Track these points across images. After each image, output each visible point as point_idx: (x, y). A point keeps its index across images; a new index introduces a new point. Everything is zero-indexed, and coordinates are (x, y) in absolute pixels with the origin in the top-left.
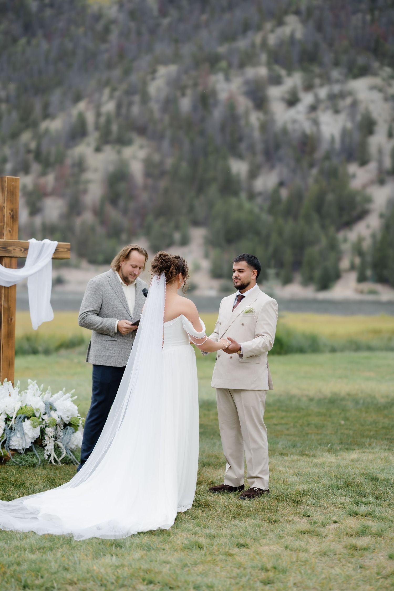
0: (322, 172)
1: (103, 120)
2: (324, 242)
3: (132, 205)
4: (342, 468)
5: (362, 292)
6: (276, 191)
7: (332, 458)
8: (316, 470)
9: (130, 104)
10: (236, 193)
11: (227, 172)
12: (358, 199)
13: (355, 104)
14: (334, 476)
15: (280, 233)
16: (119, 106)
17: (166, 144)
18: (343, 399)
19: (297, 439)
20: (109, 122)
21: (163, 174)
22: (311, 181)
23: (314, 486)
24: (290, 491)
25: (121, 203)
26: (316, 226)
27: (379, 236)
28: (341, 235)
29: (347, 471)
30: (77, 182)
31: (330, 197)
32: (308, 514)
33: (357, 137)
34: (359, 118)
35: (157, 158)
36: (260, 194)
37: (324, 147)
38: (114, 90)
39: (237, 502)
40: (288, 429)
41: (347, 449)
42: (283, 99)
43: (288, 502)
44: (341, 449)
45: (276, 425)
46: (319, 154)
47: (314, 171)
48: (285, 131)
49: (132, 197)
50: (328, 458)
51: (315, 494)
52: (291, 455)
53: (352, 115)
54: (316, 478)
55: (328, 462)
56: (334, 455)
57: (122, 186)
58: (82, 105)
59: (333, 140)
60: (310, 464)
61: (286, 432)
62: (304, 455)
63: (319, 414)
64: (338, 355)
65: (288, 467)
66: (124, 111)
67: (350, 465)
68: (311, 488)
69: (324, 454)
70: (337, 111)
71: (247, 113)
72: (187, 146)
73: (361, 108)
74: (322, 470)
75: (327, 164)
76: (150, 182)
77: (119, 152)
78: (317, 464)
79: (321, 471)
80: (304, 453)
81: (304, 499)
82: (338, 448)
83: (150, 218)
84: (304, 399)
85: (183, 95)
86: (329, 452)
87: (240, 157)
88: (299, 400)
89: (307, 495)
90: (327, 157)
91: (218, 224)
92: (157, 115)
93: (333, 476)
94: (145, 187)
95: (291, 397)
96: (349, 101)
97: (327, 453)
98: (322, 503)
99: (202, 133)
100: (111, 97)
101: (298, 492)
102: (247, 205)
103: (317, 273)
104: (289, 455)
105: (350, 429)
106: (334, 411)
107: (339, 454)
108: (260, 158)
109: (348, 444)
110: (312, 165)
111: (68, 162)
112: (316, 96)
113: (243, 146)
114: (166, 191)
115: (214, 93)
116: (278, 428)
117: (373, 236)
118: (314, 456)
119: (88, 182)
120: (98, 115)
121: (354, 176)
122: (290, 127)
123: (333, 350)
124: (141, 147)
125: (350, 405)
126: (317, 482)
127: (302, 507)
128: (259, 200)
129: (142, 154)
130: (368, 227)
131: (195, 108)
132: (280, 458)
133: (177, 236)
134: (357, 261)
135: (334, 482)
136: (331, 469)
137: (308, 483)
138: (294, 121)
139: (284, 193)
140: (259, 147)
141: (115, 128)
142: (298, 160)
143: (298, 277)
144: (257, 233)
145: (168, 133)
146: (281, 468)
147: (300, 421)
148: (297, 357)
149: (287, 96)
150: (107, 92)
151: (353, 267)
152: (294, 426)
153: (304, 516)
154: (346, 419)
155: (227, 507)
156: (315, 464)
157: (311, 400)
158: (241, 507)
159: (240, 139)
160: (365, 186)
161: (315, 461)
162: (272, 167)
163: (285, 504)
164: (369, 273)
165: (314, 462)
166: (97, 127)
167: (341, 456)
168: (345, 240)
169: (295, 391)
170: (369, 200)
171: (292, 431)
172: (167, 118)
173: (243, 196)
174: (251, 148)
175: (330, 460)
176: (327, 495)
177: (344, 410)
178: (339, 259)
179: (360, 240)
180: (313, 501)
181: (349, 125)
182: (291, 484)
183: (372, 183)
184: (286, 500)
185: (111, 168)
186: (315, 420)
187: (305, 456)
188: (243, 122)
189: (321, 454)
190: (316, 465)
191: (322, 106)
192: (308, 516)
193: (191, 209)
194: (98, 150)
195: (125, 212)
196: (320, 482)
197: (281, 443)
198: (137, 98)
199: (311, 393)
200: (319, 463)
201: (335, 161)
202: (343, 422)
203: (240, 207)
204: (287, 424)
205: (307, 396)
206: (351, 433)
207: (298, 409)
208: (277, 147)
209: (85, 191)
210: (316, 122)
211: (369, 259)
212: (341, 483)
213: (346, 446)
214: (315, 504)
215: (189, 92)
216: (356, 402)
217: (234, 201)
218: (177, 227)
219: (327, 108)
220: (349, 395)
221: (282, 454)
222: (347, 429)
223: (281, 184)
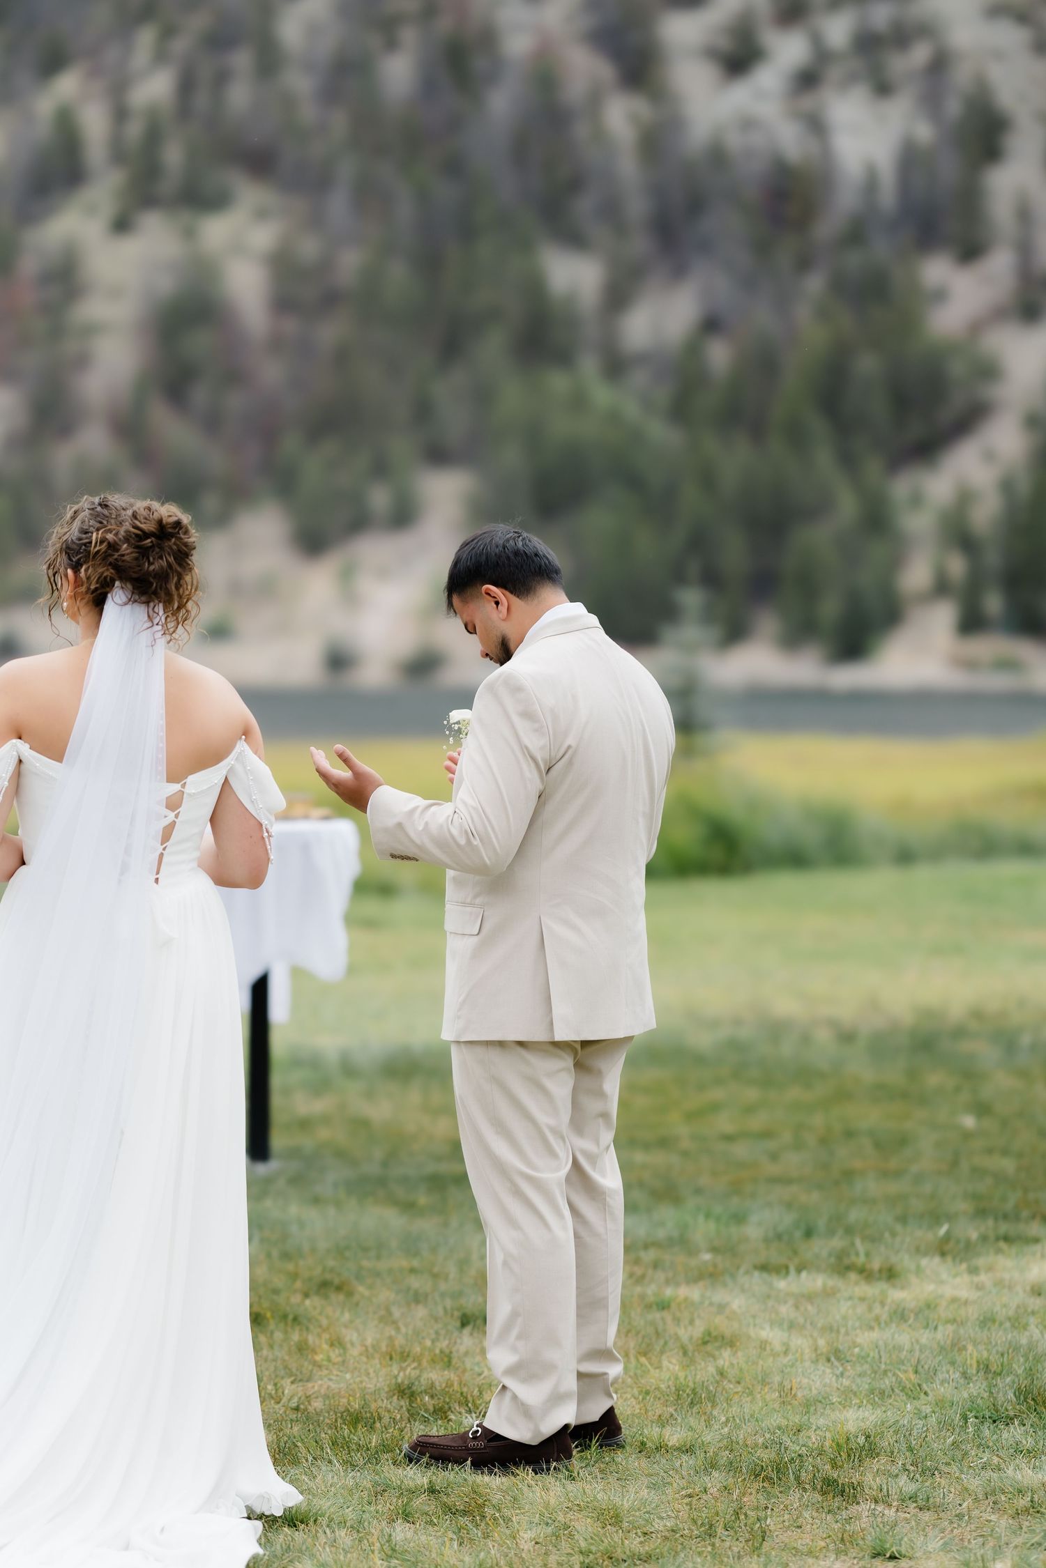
0: (840, 286)
1: (135, 130)
2: (847, 506)
3: (235, 402)
4: (1001, 1324)
5: (970, 665)
6: (693, 349)
7: (958, 1280)
8: (904, 1337)
9: (222, 79)
10: (563, 357)
11: (535, 289)
12: (957, 369)
13: (940, 65)
14: (978, 1362)
15: (708, 480)
16: (186, 86)
17: (338, 204)
18: (959, 1033)
19: (815, 1196)
20: (153, 137)
21: (331, 300)
22: (804, 315)
23: (903, 1412)
24: (813, 1439)
25: (200, 395)
26: (824, 459)
27: (1024, 487)
28: (901, 487)
29: (1024, 1341)
30: (57, 331)
31: (867, 365)
32: (894, 1549)
33: (949, 169)
34: (954, 108)
35: (309, 248)
36: (642, 359)
37: (845, 200)
38: (168, 33)
39: (599, 1496)
40: (774, 1157)
41: (1006, 1239)
42: (712, 54)
43: (805, 1490)
44: (984, 1238)
45: (729, 1138)
46: (827, 228)
47: (815, 284)
48: (717, 156)
49: (234, 376)
50: (942, 1282)
51: (910, 1449)
52: (799, 1271)
53: (932, 100)
54: (908, 1377)
55: (944, 1303)
56: (964, 1266)
57: (200, 343)
58: (67, 85)
59: (871, 183)
60: (877, 1309)
61: (773, 1169)
62: (849, 1268)
63: (881, 1092)
64: (922, 875)
65: (792, 1326)
66: (201, 101)
67: (1033, 1313)
68: (890, 1423)
69: (924, 1262)
70: (883, 88)
71: (595, 100)
72: (405, 211)
73: (962, 76)
74: (925, 1337)
75: (854, 261)
76: (291, 326)
77: (189, 234)
78: (904, 1309)
79: (924, 1341)
80: (846, 1261)
81: (870, 1476)
82: (974, 1235)
83: (291, 443)
84: (823, 1036)
85: (391, 44)
86: (943, 1254)
87: (575, 240)
88: (806, 1039)
89: (878, 1455)
90: (856, 234)
91: (511, 457)
92: (308, 112)
93: (975, 1366)
94: (276, 344)
95: (776, 1029)
96: (920, 54)
97: (937, 1260)
98: (944, 1489)
99: (454, 167)
100: (160, 57)
101: (842, 1441)
102: (602, 395)
103: (830, 608)
104: (792, 1269)
105: (1005, 1152)
106: (935, 1079)
107: (981, 1262)
108: (640, 245)
109: (1005, 1217)
110: (804, 264)
111: (29, 265)
112: (817, 41)
113: (584, 206)
114: (342, 357)
115: (488, 38)
116: (741, 1150)
117: (1007, 486)
118: (890, 1274)
119: (91, 330)
120: (120, 114)
121: (940, 295)
122: (734, 141)
123: (905, 856)
124: (261, 214)
125: (985, 1053)
126: (915, 1392)
127: (864, 1508)
128: (639, 378)
129: (263, 237)
130: (989, 456)
131: (428, 86)
132: (757, 1281)
133: (380, 498)
134: (957, 566)
135: (977, 1388)
136: (962, 1331)
137: (879, 1396)
138: (748, 124)
139: (719, 355)
140: (637, 207)
141: (173, 155)
142: (762, 248)
143: (768, 623)
144: (634, 481)
145: (346, 170)
146: (766, 1333)
147: (818, 1120)
148: (786, 883)
149: (724, 43)
150: (146, 38)
151: (941, 587)
152: (798, 1145)
153: (876, 1555)
154: (982, 1109)
155: (561, 1518)
156: (895, 1312)
157: (847, 1037)
158: (616, 1520)
159: (575, 184)
160: (976, 328)
161: (897, 1295)
162: (679, 272)
163: (794, 1498)
164: (994, 603)
165: (889, 1300)
166: (118, 154)
167: (990, 1269)
168: (917, 500)
169: (785, 1006)
170: (989, 371)
171: (793, 1162)
172: (339, 122)
173: (589, 366)
174: (611, 211)
175: (948, 1291)
176: (958, 1453)
177: (970, 1074)
178: (896, 562)
179: (965, 498)
180: (905, 1484)
181: (924, 132)
182: (810, 1405)
183: (999, 315)
184: (797, 1478)
185: (166, 285)
186: (870, 1117)
187: (853, 1276)
188: (581, 131)
189: (913, 1267)
190: (900, 1315)
191: (835, 73)
192: (893, 1558)
193: (423, 411)
194: (122, 225)
195: (212, 423)
196: (926, 1393)
197: (754, 1218)
198: (242, 60)
199: (847, 1010)
200: (912, 1305)
201: (881, 249)
202: (969, 1122)
203: (579, 401)
204: (767, 1134)
205: (833, 1024)
206: (1008, 1165)
207: (805, 1075)
208: (696, 205)
209: (82, 361)
210: (816, 125)
211: (993, 559)
212: (1006, 1396)
213: (1004, 1228)
214: (913, 1498)
215: (409, 36)
216: (1006, 1040)
217: (558, 382)
218: (381, 469)
219: (851, 79)
220: (978, 1014)
221: (764, 1268)
222: (990, 1151)
223: (711, 325)
